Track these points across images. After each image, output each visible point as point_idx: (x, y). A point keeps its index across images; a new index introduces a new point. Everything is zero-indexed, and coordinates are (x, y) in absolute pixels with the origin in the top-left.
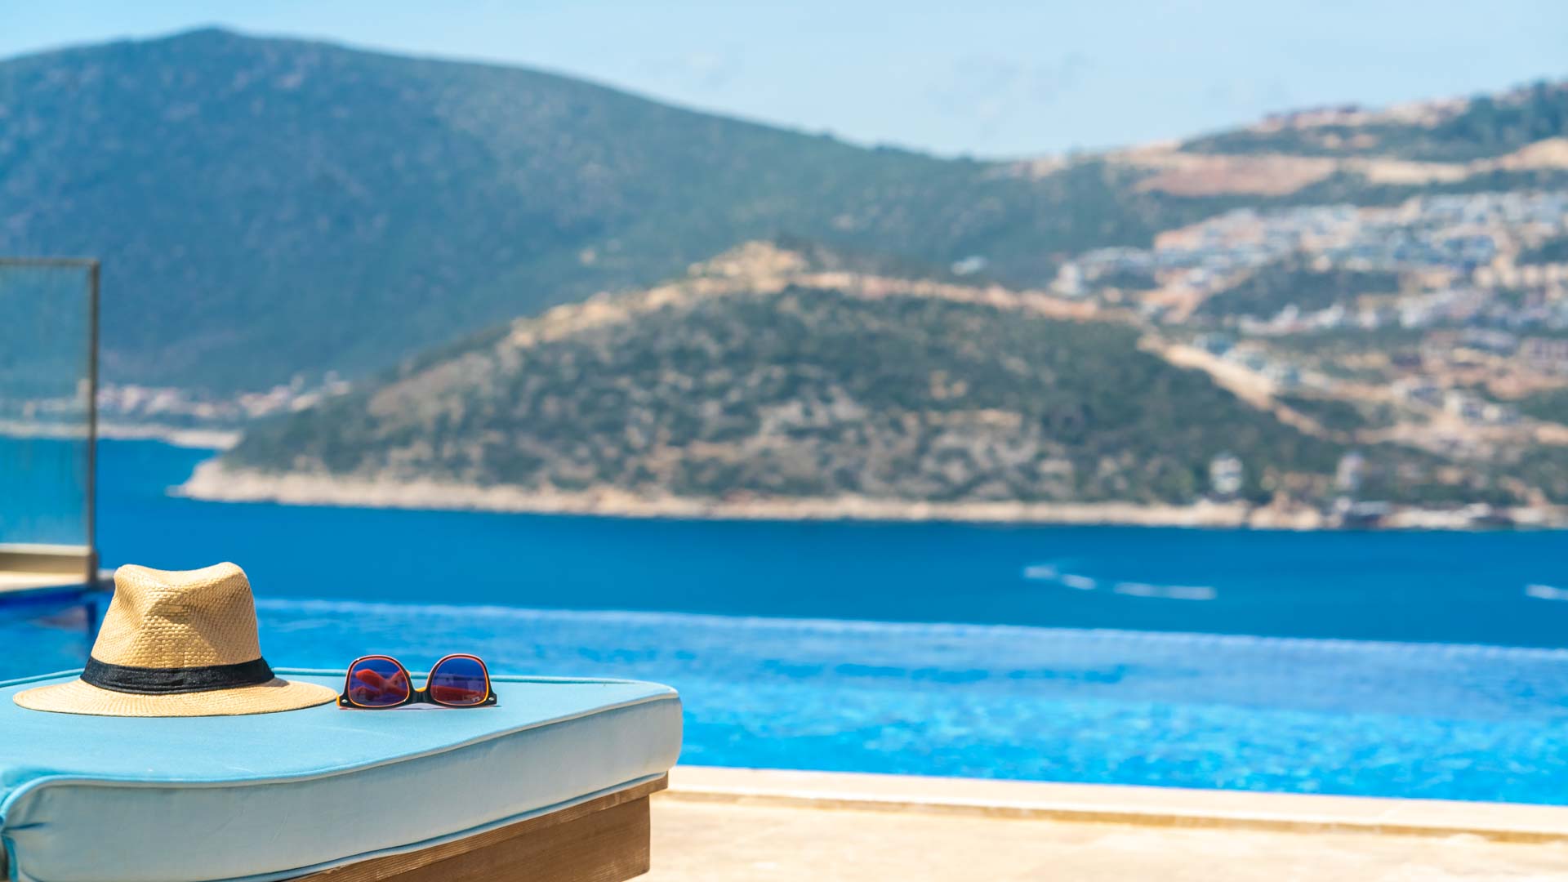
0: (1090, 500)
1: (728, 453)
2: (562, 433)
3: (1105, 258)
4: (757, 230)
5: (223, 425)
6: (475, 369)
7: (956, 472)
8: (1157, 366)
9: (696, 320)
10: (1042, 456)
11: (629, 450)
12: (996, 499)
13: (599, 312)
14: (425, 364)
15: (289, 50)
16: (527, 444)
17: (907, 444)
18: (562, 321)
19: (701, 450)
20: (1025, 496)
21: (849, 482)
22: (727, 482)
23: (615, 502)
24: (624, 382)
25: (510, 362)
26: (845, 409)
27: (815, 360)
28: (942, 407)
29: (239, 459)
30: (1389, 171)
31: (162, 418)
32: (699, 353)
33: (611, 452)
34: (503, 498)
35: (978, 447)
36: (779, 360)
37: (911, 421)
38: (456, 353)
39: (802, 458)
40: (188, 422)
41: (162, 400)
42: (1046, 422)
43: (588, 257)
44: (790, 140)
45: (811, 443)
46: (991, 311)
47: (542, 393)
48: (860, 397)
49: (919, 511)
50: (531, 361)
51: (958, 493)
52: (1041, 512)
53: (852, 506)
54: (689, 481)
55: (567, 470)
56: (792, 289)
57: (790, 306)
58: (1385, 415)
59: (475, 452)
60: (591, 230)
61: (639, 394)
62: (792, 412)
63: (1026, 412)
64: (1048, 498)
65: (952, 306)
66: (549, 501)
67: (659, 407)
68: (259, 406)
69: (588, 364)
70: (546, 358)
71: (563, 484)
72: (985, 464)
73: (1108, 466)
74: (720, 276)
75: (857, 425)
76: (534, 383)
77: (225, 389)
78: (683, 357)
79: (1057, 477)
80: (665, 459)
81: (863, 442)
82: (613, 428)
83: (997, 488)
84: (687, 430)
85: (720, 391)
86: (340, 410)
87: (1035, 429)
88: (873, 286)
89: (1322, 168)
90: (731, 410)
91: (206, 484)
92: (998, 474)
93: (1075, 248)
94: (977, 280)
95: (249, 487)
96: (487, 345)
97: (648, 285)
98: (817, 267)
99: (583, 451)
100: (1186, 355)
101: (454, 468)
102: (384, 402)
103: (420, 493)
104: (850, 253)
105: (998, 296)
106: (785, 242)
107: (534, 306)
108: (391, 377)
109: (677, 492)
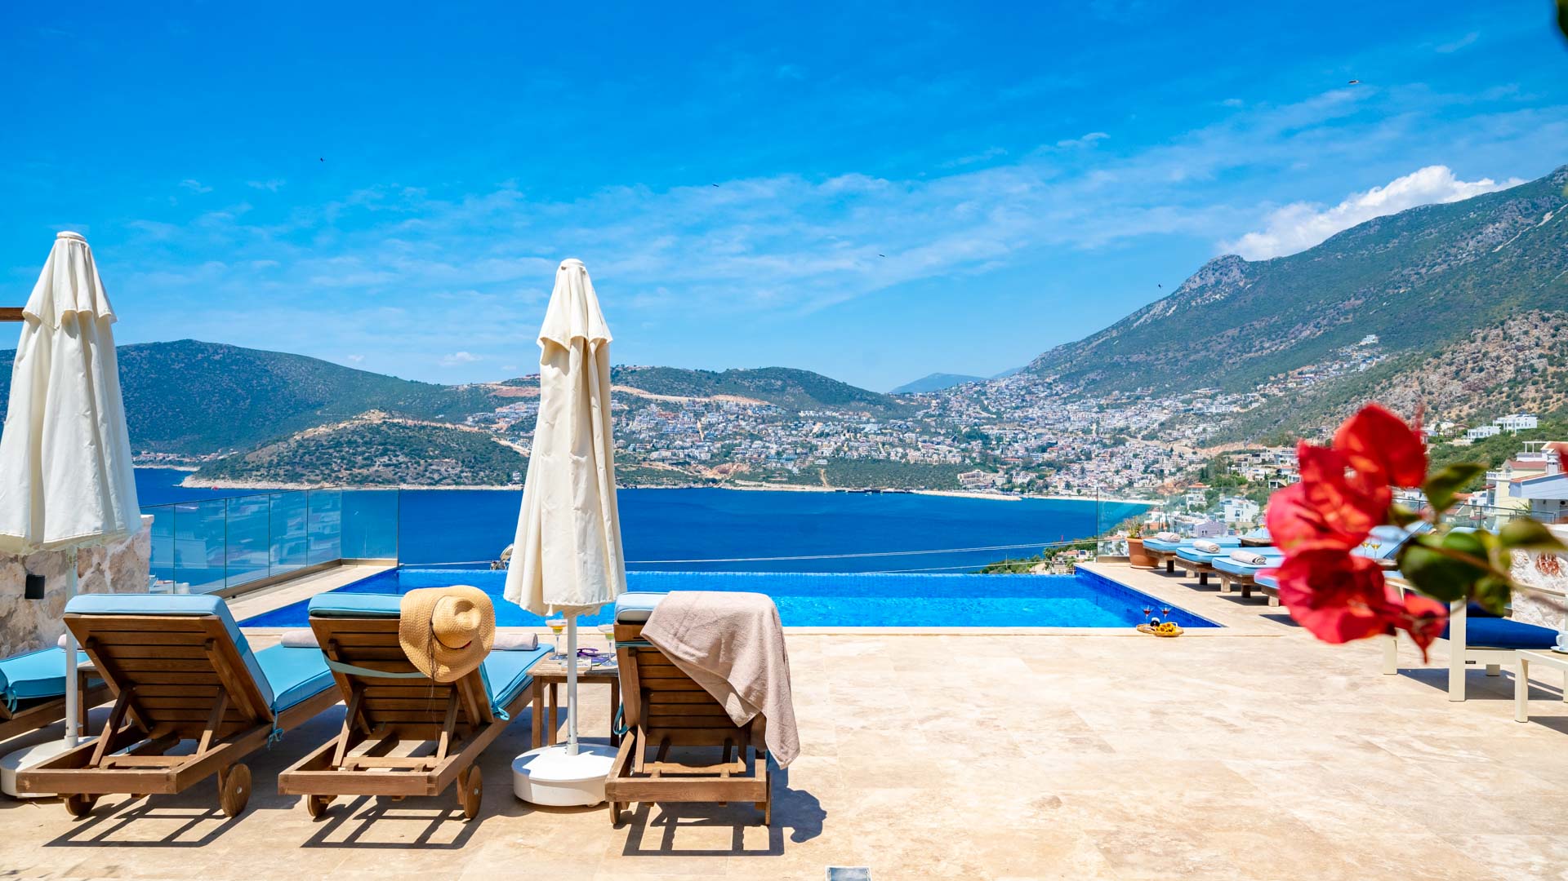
0: (477, 484)
1: (365, 472)
2: (311, 466)
3: (479, 415)
4: (373, 406)
5: (195, 465)
6: (282, 446)
7: (436, 476)
8: (496, 445)
9: (354, 432)
10: (462, 472)
11: (333, 471)
12: (449, 485)
13: (322, 430)
14: (264, 446)
15: (217, 348)
16: (299, 469)
17: (422, 468)
18: (310, 432)
19: (356, 471)
20: (457, 484)
21: (402, 480)
22: (365, 480)
23: (328, 487)
24: (331, 451)
25: (293, 444)
26: (401, 458)
27: (392, 444)
28: (431, 457)
29: (197, 475)
31: (170, 462)
32: (356, 441)
33: (327, 472)
34: (290, 486)
35: (443, 469)
36: (381, 444)
37: (422, 462)
38: (274, 442)
39: (388, 473)
40: (181, 464)
41: (172, 457)
42: (463, 462)
43: (319, 413)
44: (385, 378)
45: (392, 468)
46: (446, 429)
47: (305, 454)
48: (406, 455)
49: (425, 488)
50: (300, 445)
51: (437, 482)
52: (462, 488)
53: (404, 487)
54: (352, 480)
55: (313, 478)
56: (385, 422)
57: (384, 428)
59: (282, 472)
60: (320, 405)
61: (335, 454)
62: (386, 459)
63: (457, 459)
64: (464, 484)
65: (436, 428)
66: (306, 487)
67: (343, 458)
68: (206, 458)
69: (319, 445)
70: (306, 443)
71: (310, 482)
72: (445, 474)
73: (482, 474)
74: (362, 419)
75: (406, 463)
76: (301, 451)
77: (194, 453)
78: (349, 443)
79: (466, 477)
80: (344, 473)
81: (408, 467)
82: (327, 464)
83: (449, 481)
84: (351, 465)
85: (363, 453)
86: (235, 460)
87: (460, 464)
88: (410, 422)
90: (365, 459)
91: (188, 483)
92: (449, 477)
93: (471, 412)
94: (441, 420)
95: (203, 484)
96: (285, 440)
97: (339, 423)
98: (393, 417)
99: (317, 472)
100: (504, 442)
101: (275, 477)
102: (250, 457)
103: (263, 485)
104: (403, 412)
105: (448, 425)
106: (382, 409)
107: (301, 427)
108: (253, 449)
109: (349, 484)
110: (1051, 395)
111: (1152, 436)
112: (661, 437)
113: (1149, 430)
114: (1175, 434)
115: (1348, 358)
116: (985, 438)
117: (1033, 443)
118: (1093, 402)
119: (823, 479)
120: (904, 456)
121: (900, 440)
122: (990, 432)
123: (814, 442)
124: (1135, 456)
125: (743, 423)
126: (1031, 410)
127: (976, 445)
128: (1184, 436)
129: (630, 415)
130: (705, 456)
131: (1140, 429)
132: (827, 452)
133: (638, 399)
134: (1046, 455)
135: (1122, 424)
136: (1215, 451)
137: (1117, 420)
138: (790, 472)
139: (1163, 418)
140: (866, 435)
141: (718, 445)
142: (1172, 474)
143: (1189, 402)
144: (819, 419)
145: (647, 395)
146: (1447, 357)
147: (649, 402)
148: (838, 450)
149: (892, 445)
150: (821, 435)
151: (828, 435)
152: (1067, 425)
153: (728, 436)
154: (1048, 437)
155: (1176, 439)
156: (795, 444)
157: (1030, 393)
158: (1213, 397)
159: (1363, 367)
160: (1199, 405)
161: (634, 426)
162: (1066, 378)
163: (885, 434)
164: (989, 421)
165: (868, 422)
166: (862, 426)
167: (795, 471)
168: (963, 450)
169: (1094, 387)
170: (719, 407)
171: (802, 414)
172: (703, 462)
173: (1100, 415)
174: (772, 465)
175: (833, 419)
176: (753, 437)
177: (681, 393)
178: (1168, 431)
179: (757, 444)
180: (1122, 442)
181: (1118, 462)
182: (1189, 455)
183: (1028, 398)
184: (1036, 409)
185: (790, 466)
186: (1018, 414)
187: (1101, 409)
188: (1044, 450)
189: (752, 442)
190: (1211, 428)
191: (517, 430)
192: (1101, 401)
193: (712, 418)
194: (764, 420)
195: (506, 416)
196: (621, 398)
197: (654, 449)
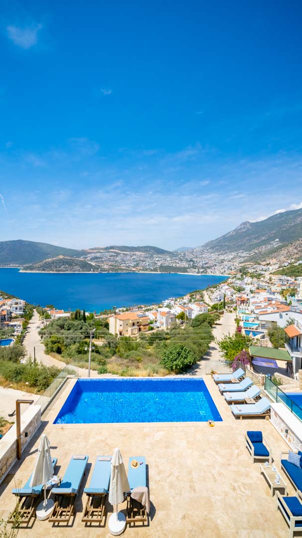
0: (83, 271)
1: (59, 269)
2: (47, 268)
3: (85, 256)
4: (61, 254)
5: (22, 267)
6: (41, 263)
8: (87, 263)
9: (57, 260)
11: (52, 269)
12: (77, 272)
13: (50, 260)
14: (37, 263)
15: (26, 241)
16: (45, 268)
17: (71, 268)
18: (47, 260)
19: (57, 269)
21: (67, 271)
22: (59, 271)
23: (51, 272)
24: (52, 264)
25: (44, 263)
26: (67, 266)
27: (65, 263)
28: (73, 266)
29: (23, 269)
30: (102, 251)
34: (43, 272)
35: (76, 268)
36: (62, 263)
38: (39, 262)
39: (64, 269)
40: (19, 267)
41: (17, 265)
42: (80, 267)
43: (49, 256)
44: (63, 248)
47: (46, 265)
49: (72, 272)
50: (45, 263)
51: (75, 271)
52: (80, 272)
54: (56, 271)
55: (48, 270)
57: (63, 259)
58: (102, 266)
60: (49, 254)
62: (63, 266)
65: (74, 259)
66: (46, 272)
67: (54, 266)
68: (25, 266)
69: (49, 263)
73: (84, 269)
74: (58, 257)
77: (22, 264)
78: (56, 263)
79: (81, 270)
80: (55, 269)
81: (68, 268)
82: (51, 267)
84: (56, 267)
86: (31, 266)
88: (69, 258)
89: (97, 251)
90: (59, 266)
91: (21, 271)
92: (77, 270)
93: (82, 255)
94: (76, 258)
95: (24, 271)
96: (42, 262)
97: (53, 258)
98: (65, 257)
100: (89, 262)
101: (40, 270)
102: (34, 266)
103: (37, 272)
104: (67, 256)
106: (63, 255)
107: (45, 259)
108: (35, 264)
110: (208, 252)
111: (230, 261)
112: (123, 261)
114: (235, 261)
115: (272, 244)
116: (193, 261)
117: (204, 262)
118: (217, 253)
119: (158, 270)
120: (176, 265)
121: (175, 262)
122: (195, 260)
123: (157, 262)
124: (226, 265)
125: (141, 258)
126: (203, 255)
127: (192, 263)
128: (237, 261)
129: (117, 256)
130: (133, 265)
131: (227, 260)
132: (159, 264)
133: (118, 253)
134: (207, 265)
135: (223, 258)
136: (243, 264)
137: (222, 257)
139: (232, 257)
140: (168, 261)
141: (136, 263)
142: (234, 269)
143: (238, 253)
144: (158, 257)
145: (120, 252)
146: (293, 244)
148: (161, 264)
149: (173, 263)
150: (158, 261)
152: (211, 258)
153: (138, 261)
154: (207, 261)
156: (152, 263)
157: (203, 251)
158: (243, 252)
159: (275, 246)
160: (240, 254)
161: (117, 259)
162: (211, 248)
163: (172, 261)
164: (194, 258)
165: (168, 258)
168: (189, 264)
169: (217, 250)
170: (136, 255)
171: (154, 256)
172: (132, 267)
174: (147, 267)
175: (160, 257)
176: (143, 261)
177: (128, 251)
178: (233, 260)
179: (144, 263)
180: (223, 262)
181: (222, 267)
182: (237, 265)
184: (205, 255)
185: (151, 268)
186: (201, 256)
187: (219, 255)
188: (206, 264)
190: (242, 260)
191: (92, 259)
192: (219, 253)
193: (134, 257)
194: (146, 257)
195: (90, 256)
196: (115, 252)
197: (122, 264)
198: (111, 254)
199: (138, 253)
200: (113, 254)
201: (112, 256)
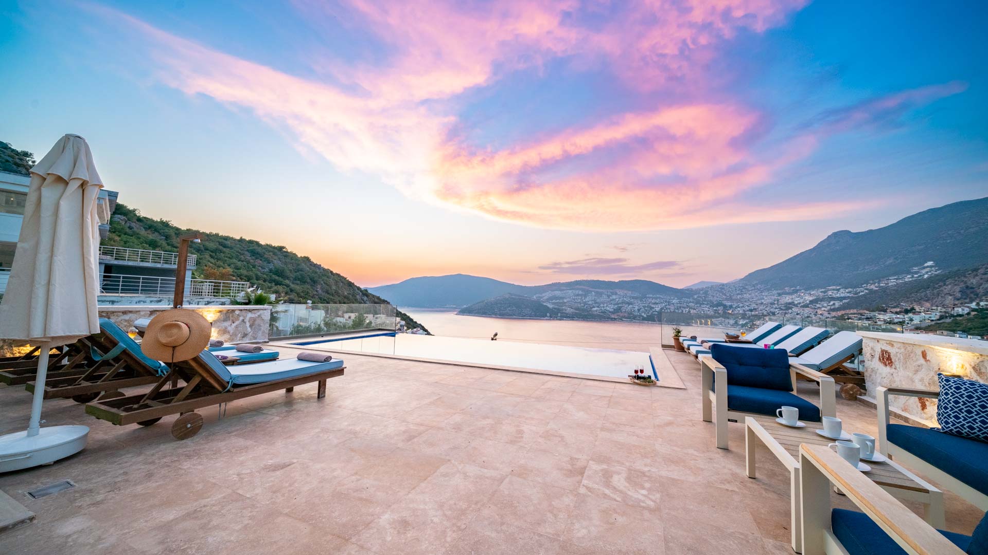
0: (536, 317)
1: (504, 312)
2: (489, 310)
3: (539, 295)
8: (542, 305)
9: (501, 300)
12: (528, 317)
13: (493, 299)
14: (477, 303)
16: (486, 311)
18: (489, 300)
19: (501, 312)
20: (530, 316)
21: (514, 315)
22: (504, 314)
30: (563, 288)
33: (493, 312)
38: (480, 302)
42: (532, 310)
51: (524, 316)
55: (489, 313)
56: (509, 297)
58: (563, 310)
59: (481, 311)
62: (510, 308)
64: (532, 317)
65: (524, 299)
73: (537, 314)
74: (504, 296)
76: (487, 305)
79: (533, 315)
85: (503, 306)
86: (469, 307)
88: (517, 297)
89: (557, 288)
92: (528, 314)
93: (535, 294)
98: (512, 296)
99: (491, 312)
100: (545, 304)
101: (479, 313)
109: (500, 315)
110: (755, 289)
111: (806, 306)
112: (596, 303)
113: (804, 304)
114: (818, 305)
116: (725, 306)
117: (747, 308)
118: (775, 292)
119: (656, 319)
120: (690, 312)
121: (687, 306)
122: (727, 303)
123: (653, 306)
124: (797, 314)
125: (625, 299)
126: (745, 295)
127: (720, 308)
128: (823, 307)
129: (585, 297)
131: (800, 303)
132: (658, 309)
133: (588, 291)
134: (753, 313)
135: (790, 301)
136: (839, 313)
137: (787, 299)
138: (643, 316)
139: (811, 299)
140: (673, 304)
141: (616, 306)
142: (817, 322)
143: (825, 292)
144: (654, 298)
145: (591, 289)
147: (592, 291)
148: (662, 309)
149: (685, 308)
150: (655, 303)
151: (657, 304)
152: (763, 301)
153: (620, 304)
154: (753, 306)
155: (819, 308)
156: (645, 307)
157: (745, 288)
158: (838, 290)
159: (926, 276)
160: (831, 293)
161: (587, 299)
162: (762, 283)
163: (681, 304)
164: (726, 299)
165: (674, 299)
166: (671, 300)
167: (645, 316)
168: (715, 310)
169: (776, 286)
170: (616, 294)
171: (647, 296)
172: (610, 312)
173: (779, 298)
174: (636, 313)
175: (660, 298)
176: (629, 304)
177: (603, 289)
178: (814, 304)
179: (631, 306)
180: (791, 308)
182: (826, 314)
183: (743, 290)
184: (748, 295)
186: (739, 297)
187: (779, 295)
188: (750, 310)
189: (629, 306)
190: (837, 304)
191: (549, 300)
192: (779, 291)
193: (614, 297)
194: (633, 298)
195: (547, 295)
196: (583, 290)
197: (594, 307)
198: (577, 292)
199: (621, 292)
200: (580, 292)
201: (578, 295)
